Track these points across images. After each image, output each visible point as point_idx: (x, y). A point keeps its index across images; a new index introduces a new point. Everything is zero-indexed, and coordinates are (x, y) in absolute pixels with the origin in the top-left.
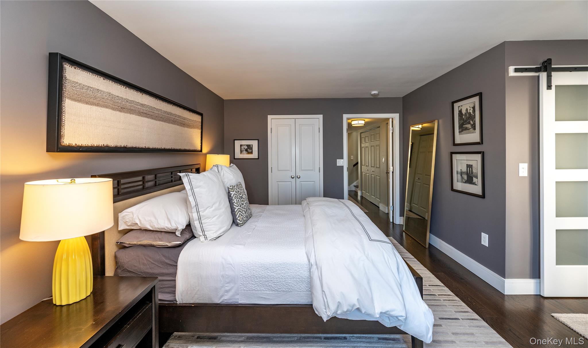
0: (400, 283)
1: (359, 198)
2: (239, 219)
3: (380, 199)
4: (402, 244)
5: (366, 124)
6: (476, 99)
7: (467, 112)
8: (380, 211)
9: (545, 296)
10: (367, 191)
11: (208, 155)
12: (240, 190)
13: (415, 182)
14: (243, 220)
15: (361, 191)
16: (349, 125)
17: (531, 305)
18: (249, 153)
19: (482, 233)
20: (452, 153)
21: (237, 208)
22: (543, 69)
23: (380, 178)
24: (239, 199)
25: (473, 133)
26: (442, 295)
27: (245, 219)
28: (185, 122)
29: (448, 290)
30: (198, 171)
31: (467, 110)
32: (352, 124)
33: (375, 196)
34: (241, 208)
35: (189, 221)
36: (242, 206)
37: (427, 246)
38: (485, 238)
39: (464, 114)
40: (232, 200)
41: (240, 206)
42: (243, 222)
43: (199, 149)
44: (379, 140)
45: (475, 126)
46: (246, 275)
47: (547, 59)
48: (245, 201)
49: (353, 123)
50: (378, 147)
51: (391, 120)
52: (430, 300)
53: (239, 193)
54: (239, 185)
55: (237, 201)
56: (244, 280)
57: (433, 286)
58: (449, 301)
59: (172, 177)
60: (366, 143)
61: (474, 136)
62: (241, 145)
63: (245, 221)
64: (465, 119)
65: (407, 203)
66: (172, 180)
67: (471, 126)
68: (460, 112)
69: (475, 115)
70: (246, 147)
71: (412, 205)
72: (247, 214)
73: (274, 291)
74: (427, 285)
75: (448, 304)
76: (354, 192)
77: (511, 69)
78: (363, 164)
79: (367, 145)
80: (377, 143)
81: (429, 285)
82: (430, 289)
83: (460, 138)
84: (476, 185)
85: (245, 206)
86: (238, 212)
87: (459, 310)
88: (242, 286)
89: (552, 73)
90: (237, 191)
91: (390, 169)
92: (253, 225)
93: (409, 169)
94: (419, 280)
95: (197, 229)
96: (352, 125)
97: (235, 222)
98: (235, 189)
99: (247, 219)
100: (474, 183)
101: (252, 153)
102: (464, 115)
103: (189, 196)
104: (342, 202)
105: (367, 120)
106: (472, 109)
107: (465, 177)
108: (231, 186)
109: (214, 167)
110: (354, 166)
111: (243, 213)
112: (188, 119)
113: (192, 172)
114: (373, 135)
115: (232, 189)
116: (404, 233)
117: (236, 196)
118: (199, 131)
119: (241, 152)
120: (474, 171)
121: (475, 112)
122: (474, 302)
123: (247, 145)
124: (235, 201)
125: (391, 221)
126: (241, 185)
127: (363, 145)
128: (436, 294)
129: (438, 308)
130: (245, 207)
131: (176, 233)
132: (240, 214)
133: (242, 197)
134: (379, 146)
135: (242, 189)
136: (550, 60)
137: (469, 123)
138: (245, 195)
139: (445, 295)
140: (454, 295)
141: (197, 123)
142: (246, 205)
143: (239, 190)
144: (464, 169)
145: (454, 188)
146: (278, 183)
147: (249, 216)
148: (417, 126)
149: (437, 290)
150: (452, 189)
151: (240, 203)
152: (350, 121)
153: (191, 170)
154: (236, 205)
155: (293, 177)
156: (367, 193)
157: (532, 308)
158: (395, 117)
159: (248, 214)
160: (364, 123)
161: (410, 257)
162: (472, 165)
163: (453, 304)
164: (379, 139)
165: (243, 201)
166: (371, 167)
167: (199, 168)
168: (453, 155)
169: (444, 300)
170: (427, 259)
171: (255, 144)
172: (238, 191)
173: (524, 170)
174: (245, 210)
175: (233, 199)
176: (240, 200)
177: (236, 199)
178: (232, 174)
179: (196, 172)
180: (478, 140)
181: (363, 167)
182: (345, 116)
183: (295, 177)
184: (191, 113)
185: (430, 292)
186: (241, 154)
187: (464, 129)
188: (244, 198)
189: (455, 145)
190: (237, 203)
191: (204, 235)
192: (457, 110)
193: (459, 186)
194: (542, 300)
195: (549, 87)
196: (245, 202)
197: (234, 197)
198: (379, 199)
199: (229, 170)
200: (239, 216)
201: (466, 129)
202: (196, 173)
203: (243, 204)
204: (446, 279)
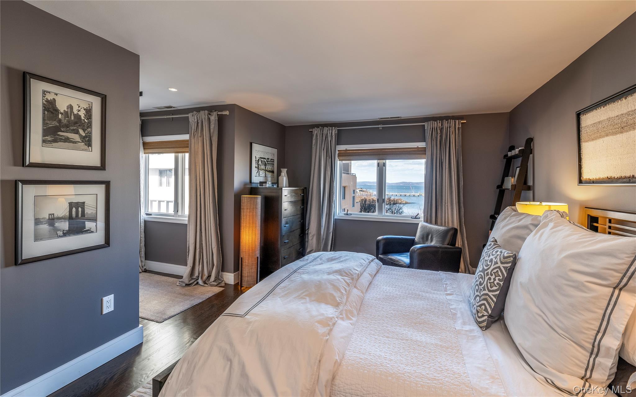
20: (20, 183)
25: (84, 150)
31: (72, 109)
39: (61, 111)
45: (90, 141)
64: (64, 122)
67: (81, 138)
68: (50, 104)
69: (90, 122)
102: (60, 114)
106: (83, 111)
120: (88, 212)
121: (90, 118)
137: (76, 132)
145: (22, 259)
150: (17, 262)
162: (83, 203)
168: (22, 186)
187: (62, 139)
189: (25, 164)
192: (41, 97)
201: (67, 140)
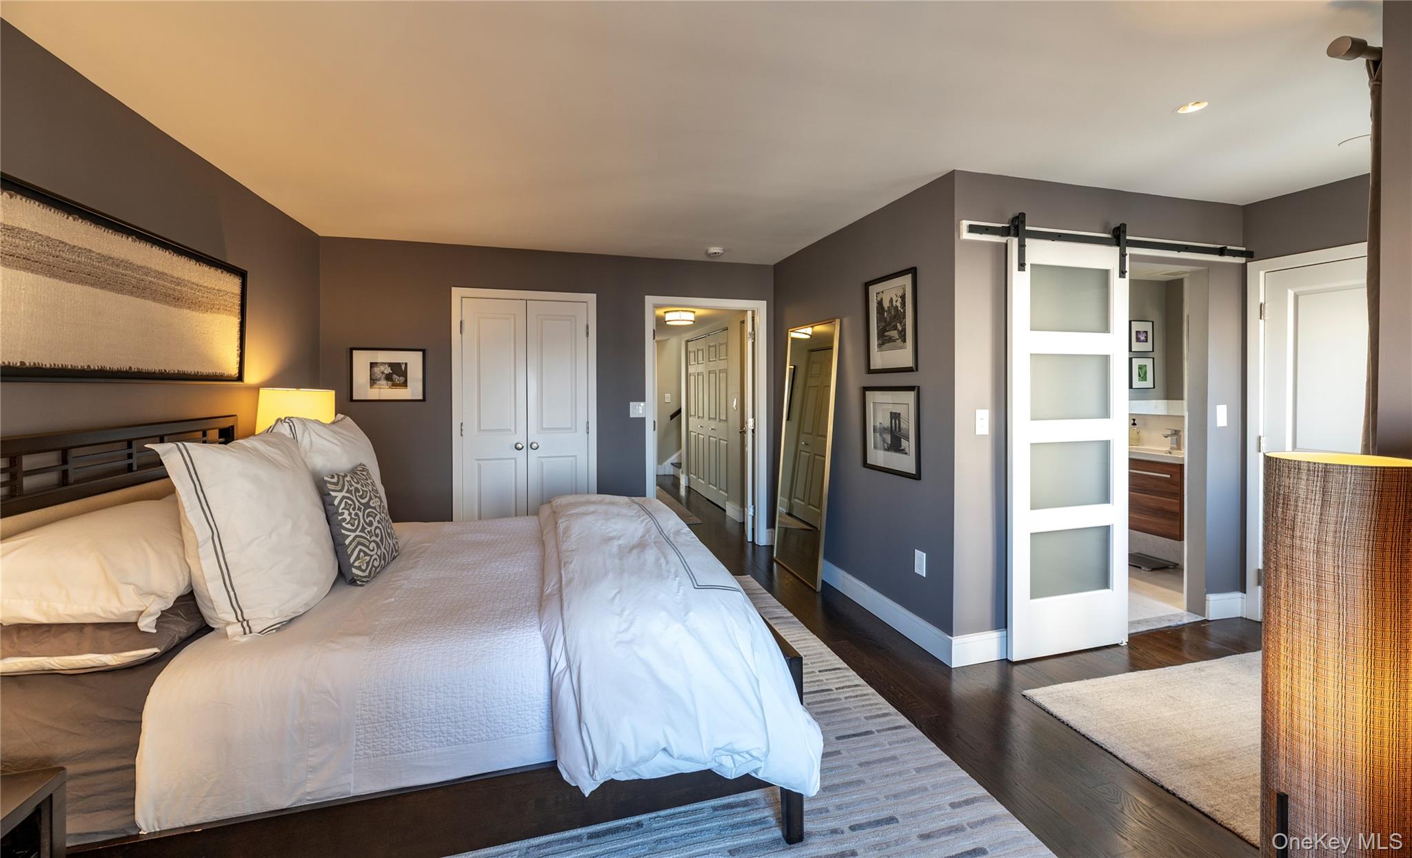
0: (756, 675)
1: (683, 492)
2: (356, 564)
3: (727, 492)
4: (770, 589)
5: (699, 322)
6: (906, 281)
7: (892, 305)
8: (727, 520)
9: (1014, 660)
10: (701, 476)
11: (263, 391)
12: (362, 486)
13: (799, 451)
14: (370, 568)
15: (688, 474)
16: (661, 323)
17: (991, 681)
18: (395, 385)
19: (916, 550)
20: (866, 389)
21: (353, 535)
22: (1012, 232)
23: (727, 445)
24: (359, 509)
25: (901, 348)
26: (843, 688)
27: (376, 564)
28: (180, 291)
29: (855, 676)
30: (227, 436)
31: (891, 300)
32: (666, 320)
33: (718, 486)
34: (364, 535)
35: (190, 585)
36: (369, 529)
37: (819, 588)
38: (921, 559)
39: (886, 308)
40: (336, 515)
41: (363, 530)
42: (370, 572)
43: (233, 370)
44: (725, 357)
45: (905, 335)
46: (373, 715)
47: (1019, 214)
48: (379, 515)
49: (668, 317)
50: (723, 375)
51: (749, 314)
52: (821, 702)
53: (357, 494)
54: (358, 472)
55: (353, 516)
56: (368, 729)
57: (827, 670)
58: (856, 699)
59: (130, 456)
60: (698, 364)
61: (902, 356)
62: (373, 365)
63: (376, 568)
64: (888, 319)
65: (781, 495)
66: (130, 466)
67: (898, 334)
68: (880, 303)
69: (905, 312)
70: (388, 370)
71: (792, 502)
72: (383, 549)
73: (455, 743)
74: (816, 671)
75: (854, 705)
76: (672, 477)
77: (965, 224)
78: (693, 413)
79: (701, 368)
80: (722, 365)
81: (820, 671)
82: (821, 678)
83: (880, 358)
84: (906, 453)
85: (377, 527)
86: (356, 547)
87: (874, 714)
88: (362, 747)
89: (1027, 240)
90: (353, 488)
91: (747, 423)
92: (400, 578)
93: (786, 423)
94: (795, 662)
95: (214, 604)
96: (666, 322)
97: (344, 577)
98: (346, 483)
99: (383, 562)
100: (903, 450)
101: (405, 384)
102: (886, 311)
103: (186, 510)
104: (638, 504)
105: (700, 312)
106: (900, 300)
107: (888, 438)
108: (333, 477)
109: (279, 422)
110: (672, 417)
111: (371, 548)
112: (193, 283)
113: (205, 439)
114: (713, 346)
115: (336, 484)
116: (775, 564)
117: (350, 502)
118: (235, 321)
119: (373, 381)
120: (903, 425)
121: (905, 306)
122: (901, 692)
123: (391, 365)
124: (346, 516)
125: (750, 539)
126: (364, 473)
127: (691, 370)
128: (833, 687)
129: (834, 717)
130: (378, 531)
131: (139, 625)
132: (361, 550)
133: (367, 506)
134: (726, 371)
135: (369, 481)
136: (1023, 215)
137: (895, 328)
138: (380, 498)
139: (849, 687)
140: (865, 683)
141: (226, 297)
142: (380, 526)
143: (359, 486)
144: (887, 423)
145: (868, 463)
146: (480, 462)
147: (392, 556)
148: (803, 330)
149: (834, 679)
150: (865, 464)
151: (362, 521)
152: (660, 312)
153: (204, 434)
154: (349, 526)
155: (520, 446)
156: (700, 480)
157: (994, 687)
158: (757, 310)
159: (385, 548)
160: (693, 320)
161: (785, 615)
162: (899, 414)
163: (863, 703)
164: (727, 355)
165: (371, 516)
166: (710, 419)
167: (233, 427)
168: (867, 392)
169: (846, 698)
170: (819, 614)
171: (413, 361)
172: (357, 490)
173: (983, 422)
174: (378, 540)
175: (340, 511)
176: (361, 514)
177: (349, 510)
178: (339, 444)
179: (222, 440)
180: (909, 362)
181: (690, 419)
182: (650, 300)
183: (525, 448)
184: (206, 268)
185: (821, 685)
186: (371, 388)
187: (887, 340)
188: (374, 508)
189: (870, 371)
190: (352, 521)
191: (240, 619)
192: (875, 301)
193: (879, 457)
194: (1009, 666)
195: (1022, 266)
196: (377, 518)
197: (343, 505)
198: (724, 491)
199: (331, 433)
200: (358, 558)
201: (891, 340)
202: (220, 443)
203: (370, 524)
204: (851, 654)
